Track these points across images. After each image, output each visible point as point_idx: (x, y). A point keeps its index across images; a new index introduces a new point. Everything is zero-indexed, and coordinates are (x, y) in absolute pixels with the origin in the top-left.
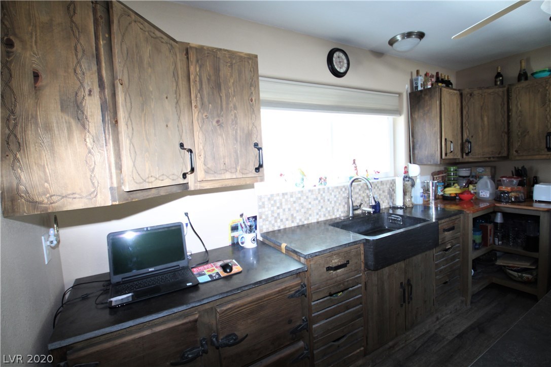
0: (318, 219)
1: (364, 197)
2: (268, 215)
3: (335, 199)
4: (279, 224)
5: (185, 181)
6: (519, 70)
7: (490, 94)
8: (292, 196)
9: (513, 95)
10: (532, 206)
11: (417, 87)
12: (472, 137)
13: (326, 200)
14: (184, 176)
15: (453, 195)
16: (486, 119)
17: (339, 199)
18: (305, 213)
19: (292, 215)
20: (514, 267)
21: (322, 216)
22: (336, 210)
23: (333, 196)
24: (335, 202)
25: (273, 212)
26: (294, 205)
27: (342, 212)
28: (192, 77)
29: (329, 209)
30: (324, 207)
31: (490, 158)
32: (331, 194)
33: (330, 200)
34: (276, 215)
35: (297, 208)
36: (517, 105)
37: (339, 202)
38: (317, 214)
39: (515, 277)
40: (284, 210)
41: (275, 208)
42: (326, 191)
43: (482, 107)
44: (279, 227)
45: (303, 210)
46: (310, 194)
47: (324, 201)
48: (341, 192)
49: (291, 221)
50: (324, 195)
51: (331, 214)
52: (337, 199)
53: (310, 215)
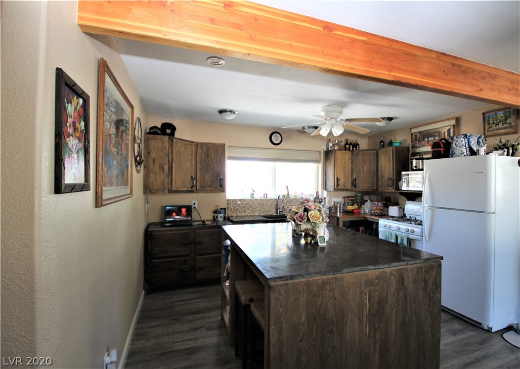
0: (259, 214)
2: (232, 208)
5: (192, 189)
8: (245, 201)
11: (328, 148)
13: (265, 205)
14: (192, 188)
15: (351, 210)
16: (365, 167)
18: (252, 210)
21: (262, 213)
23: (269, 203)
24: (270, 207)
27: (274, 212)
28: (198, 154)
29: (266, 210)
30: (263, 208)
34: (236, 209)
38: (259, 211)
40: (240, 207)
43: (363, 161)
44: (238, 215)
50: (264, 202)
52: (272, 205)
53: (255, 211)
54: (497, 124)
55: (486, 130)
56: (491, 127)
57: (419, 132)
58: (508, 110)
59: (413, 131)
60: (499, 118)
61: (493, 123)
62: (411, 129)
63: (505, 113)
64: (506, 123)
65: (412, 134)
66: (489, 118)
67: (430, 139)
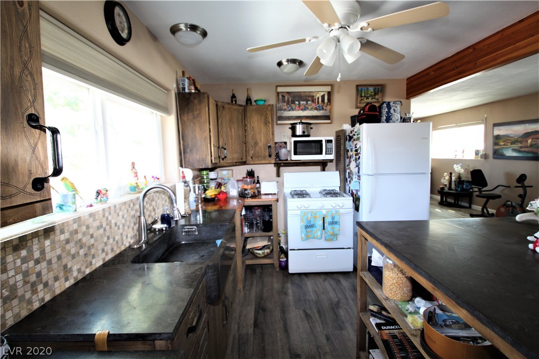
0: (104, 259)
1: (150, 212)
2: (15, 284)
3: (123, 221)
4: (41, 295)
6: (246, 96)
7: (234, 110)
8: (62, 232)
9: (248, 114)
10: (260, 198)
11: (184, 89)
12: (225, 144)
13: (113, 225)
15: (213, 197)
17: (128, 219)
18: (86, 255)
19: (65, 266)
20: (258, 247)
21: (109, 251)
22: (124, 238)
23: (120, 217)
24: (124, 225)
25: (26, 274)
26: (68, 247)
27: (131, 238)
29: (116, 239)
30: (110, 237)
31: (236, 163)
32: (118, 215)
33: (118, 224)
34: (33, 278)
35: (73, 251)
36: (250, 122)
37: (128, 223)
39: (260, 254)
40: (49, 262)
41: (31, 264)
42: (112, 212)
43: (230, 119)
44: (43, 299)
45: (82, 252)
46: (91, 219)
47: (111, 227)
48: (130, 209)
49: (63, 280)
50: (110, 218)
51: (120, 243)
54: (367, 98)
55: (359, 102)
56: (363, 100)
57: (288, 93)
58: (377, 87)
59: (280, 90)
60: (370, 92)
61: (365, 96)
62: (277, 86)
63: (374, 90)
64: (375, 98)
65: (278, 93)
66: (361, 91)
67: (302, 103)
